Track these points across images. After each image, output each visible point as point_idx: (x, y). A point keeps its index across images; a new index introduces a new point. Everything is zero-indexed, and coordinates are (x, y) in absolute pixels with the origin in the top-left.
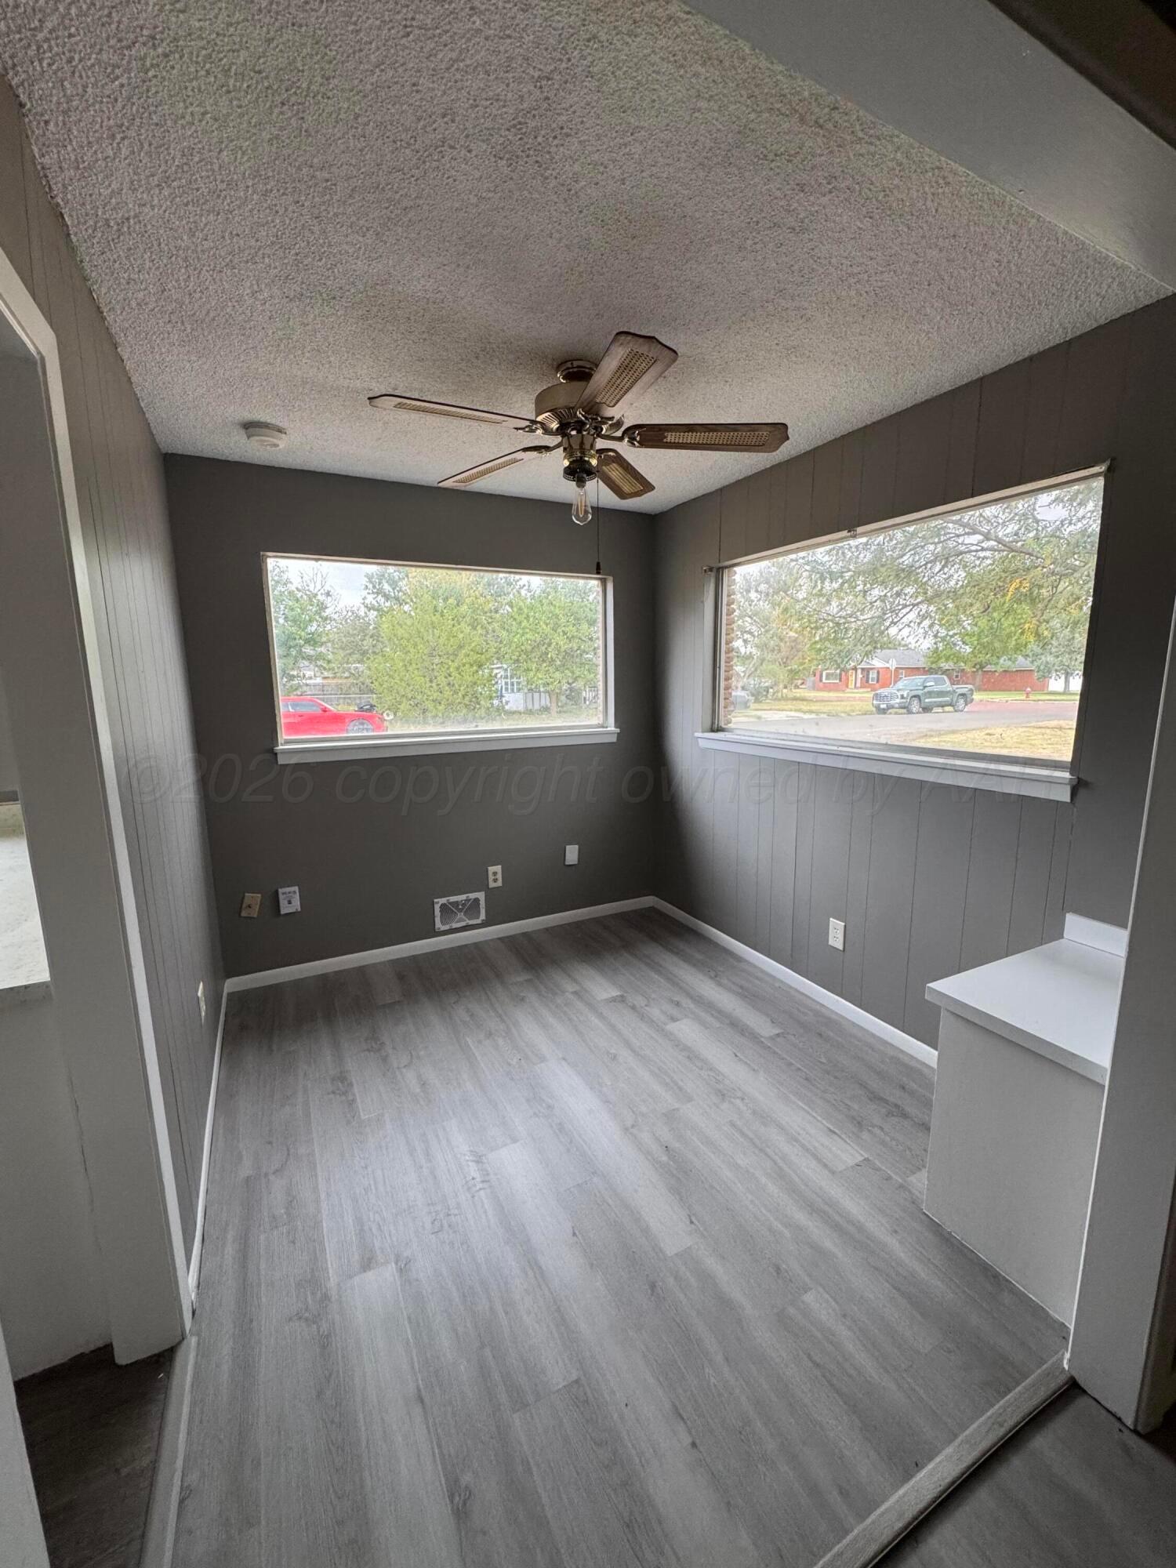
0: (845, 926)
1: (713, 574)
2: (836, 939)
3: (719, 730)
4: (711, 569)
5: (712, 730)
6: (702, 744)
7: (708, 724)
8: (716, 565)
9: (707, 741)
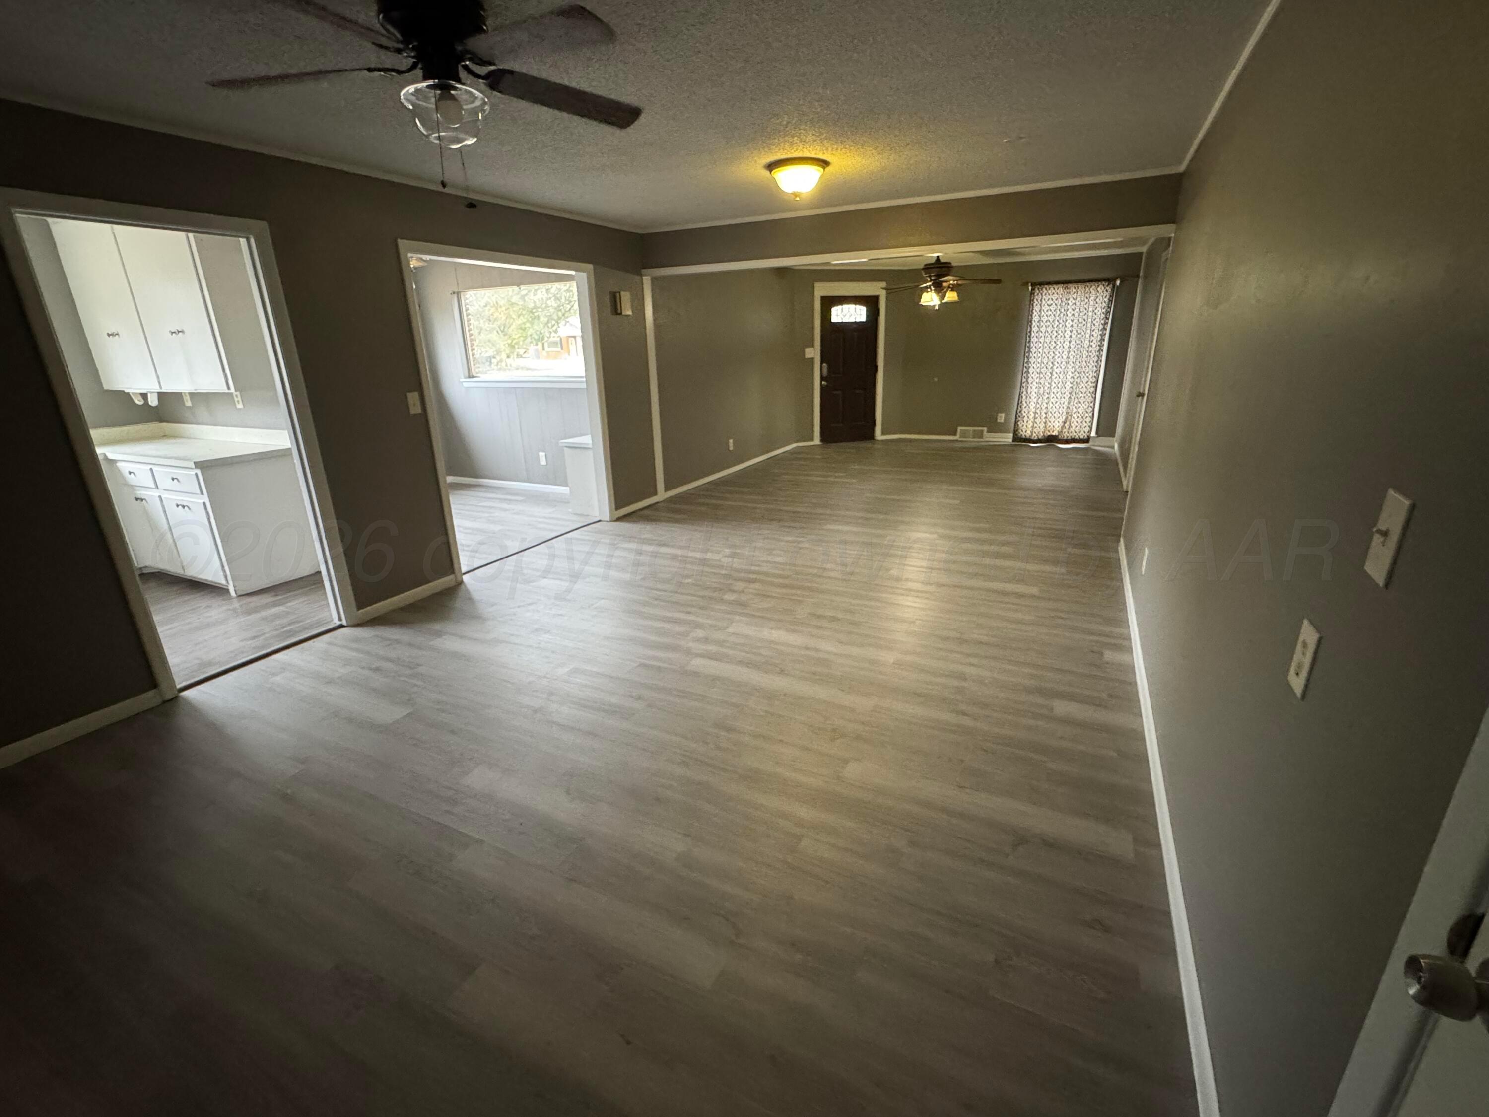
0: (546, 455)
1: (455, 296)
2: (543, 462)
3: (473, 377)
4: (454, 293)
5: (469, 377)
6: (465, 385)
7: (467, 374)
8: (456, 290)
9: (468, 383)
